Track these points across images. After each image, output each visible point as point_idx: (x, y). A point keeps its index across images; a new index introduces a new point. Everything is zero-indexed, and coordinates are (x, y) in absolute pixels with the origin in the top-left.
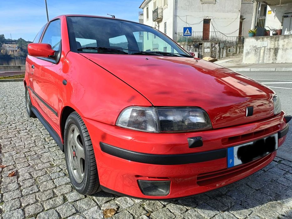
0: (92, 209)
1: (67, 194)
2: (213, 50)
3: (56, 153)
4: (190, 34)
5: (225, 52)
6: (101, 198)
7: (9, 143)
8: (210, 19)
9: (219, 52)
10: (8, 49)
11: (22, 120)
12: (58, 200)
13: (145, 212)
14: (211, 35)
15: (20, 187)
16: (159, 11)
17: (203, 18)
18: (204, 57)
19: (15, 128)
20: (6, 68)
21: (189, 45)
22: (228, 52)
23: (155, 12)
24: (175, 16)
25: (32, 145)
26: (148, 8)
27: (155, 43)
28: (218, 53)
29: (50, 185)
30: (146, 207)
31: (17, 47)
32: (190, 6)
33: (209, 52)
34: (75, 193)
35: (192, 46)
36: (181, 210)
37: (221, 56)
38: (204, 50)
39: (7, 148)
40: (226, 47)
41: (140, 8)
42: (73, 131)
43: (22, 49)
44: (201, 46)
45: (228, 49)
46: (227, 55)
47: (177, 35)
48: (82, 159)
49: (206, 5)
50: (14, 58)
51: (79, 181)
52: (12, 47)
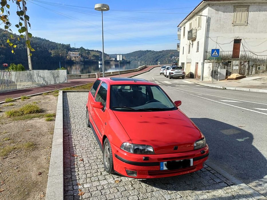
0: (111, 179)
1: (102, 172)
2: (242, 67)
3: (99, 152)
4: (218, 55)
5: (254, 69)
6: (115, 176)
7: (78, 143)
8: (241, 40)
9: (248, 69)
10: (72, 56)
11: (83, 128)
12: (99, 173)
13: (131, 184)
14: (241, 53)
15: (85, 166)
16: (194, 32)
17: (234, 38)
18: (232, 74)
19: (80, 134)
20: (71, 76)
21: (218, 63)
22: (258, 70)
23: (190, 32)
24: (207, 37)
25: (89, 146)
26: (184, 27)
27: (188, 58)
28: (247, 71)
29: (96, 167)
30: (132, 182)
31: (78, 54)
32: (221, 29)
33: (238, 70)
34: (105, 172)
35: (220, 64)
36: (146, 186)
37: (250, 73)
38: (232, 67)
39: (78, 146)
40: (256, 65)
41: (178, 27)
42: (107, 145)
43: (82, 56)
44: (230, 63)
45: (258, 67)
46: (257, 73)
47: (208, 53)
48: (109, 158)
49: (237, 26)
50: (76, 63)
51: (107, 167)
52: (75, 54)
